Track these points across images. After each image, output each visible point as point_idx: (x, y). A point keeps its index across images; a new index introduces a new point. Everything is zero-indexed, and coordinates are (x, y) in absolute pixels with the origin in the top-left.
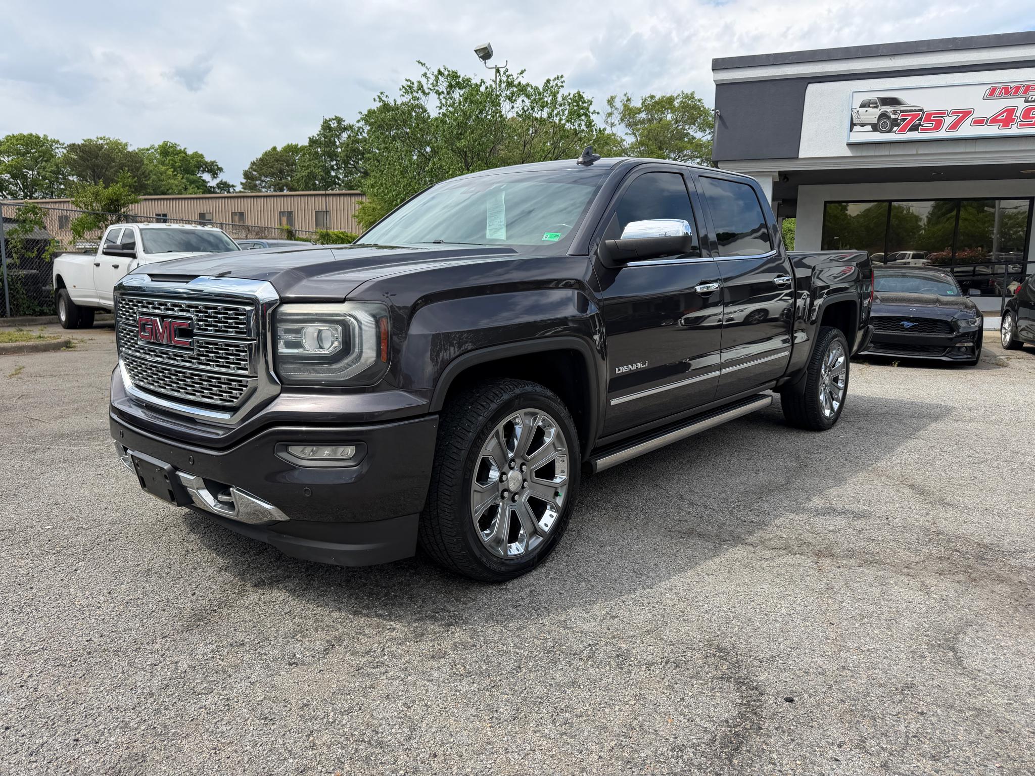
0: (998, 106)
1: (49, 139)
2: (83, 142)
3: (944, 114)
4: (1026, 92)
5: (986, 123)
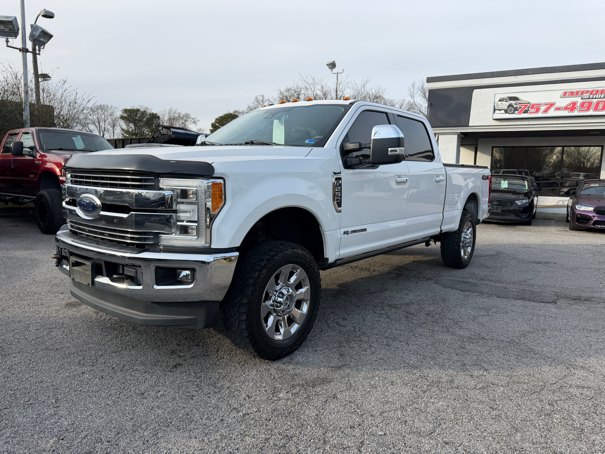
0: (568, 101)
3: (541, 105)
4: (582, 94)
5: (562, 110)
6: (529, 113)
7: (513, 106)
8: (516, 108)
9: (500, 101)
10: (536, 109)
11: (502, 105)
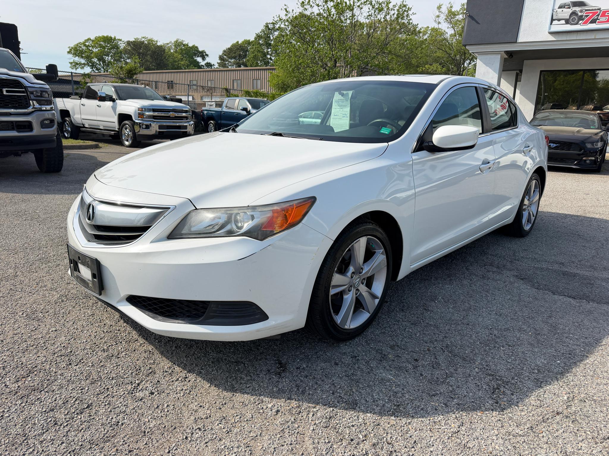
1: (117, 38)
2: (134, 40)
6: (598, 22)
7: (577, 15)
8: (582, 16)
9: (560, 7)
10: (607, 17)
11: (562, 13)
